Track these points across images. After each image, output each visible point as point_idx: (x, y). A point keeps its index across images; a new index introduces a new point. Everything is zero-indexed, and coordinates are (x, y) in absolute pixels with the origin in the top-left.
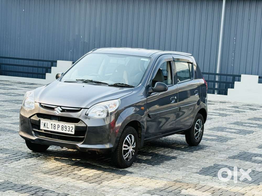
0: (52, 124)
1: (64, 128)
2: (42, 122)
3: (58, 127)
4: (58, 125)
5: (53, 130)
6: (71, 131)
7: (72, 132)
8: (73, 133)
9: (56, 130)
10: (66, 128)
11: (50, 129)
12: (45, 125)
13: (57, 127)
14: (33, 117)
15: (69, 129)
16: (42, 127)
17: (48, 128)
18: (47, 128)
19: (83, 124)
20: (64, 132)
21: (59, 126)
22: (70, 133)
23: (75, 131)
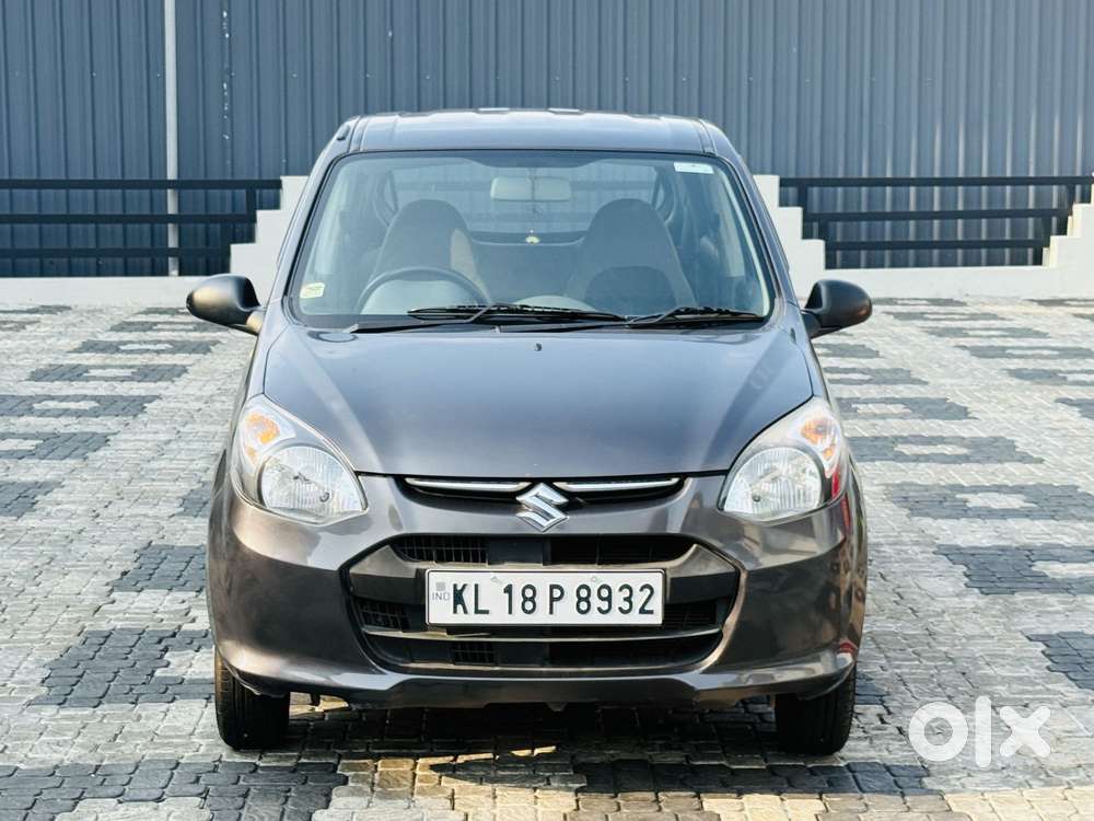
0: (509, 590)
1: (594, 600)
2: (441, 586)
3: (552, 600)
4: (552, 587)
5: (519, 618)
6: (642, 611)
7: (651, 612)
8: (656, 619)
9: (541, 617)
10: (609, 599)
11: (498, 617)
12: (458, 598)
13: (543, 599)
14: (367, 560)
15: (628, 599)
16: (439, 611)
17: (486, 612)
18: (477, 611)
19: (712, 564)
20: (594, 618)
21: (557, 593)
22: (635, 619)
23: (668, 608)
